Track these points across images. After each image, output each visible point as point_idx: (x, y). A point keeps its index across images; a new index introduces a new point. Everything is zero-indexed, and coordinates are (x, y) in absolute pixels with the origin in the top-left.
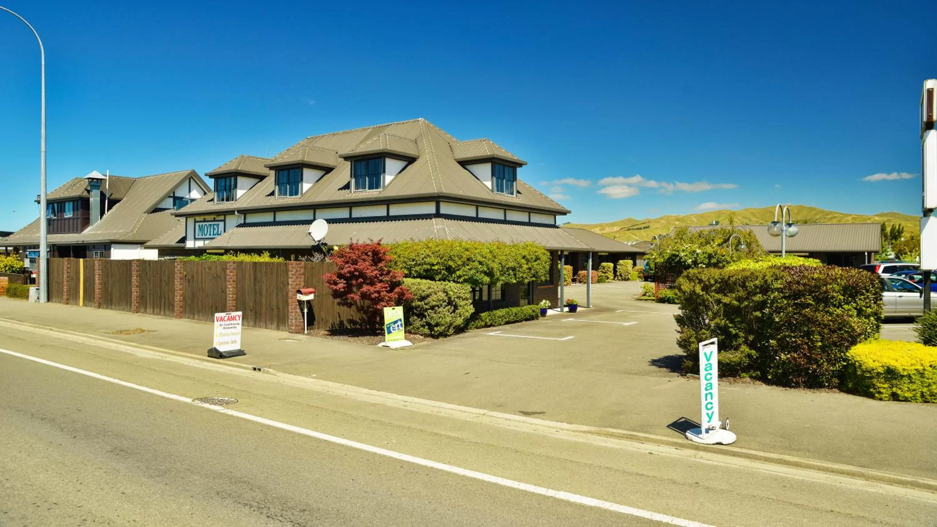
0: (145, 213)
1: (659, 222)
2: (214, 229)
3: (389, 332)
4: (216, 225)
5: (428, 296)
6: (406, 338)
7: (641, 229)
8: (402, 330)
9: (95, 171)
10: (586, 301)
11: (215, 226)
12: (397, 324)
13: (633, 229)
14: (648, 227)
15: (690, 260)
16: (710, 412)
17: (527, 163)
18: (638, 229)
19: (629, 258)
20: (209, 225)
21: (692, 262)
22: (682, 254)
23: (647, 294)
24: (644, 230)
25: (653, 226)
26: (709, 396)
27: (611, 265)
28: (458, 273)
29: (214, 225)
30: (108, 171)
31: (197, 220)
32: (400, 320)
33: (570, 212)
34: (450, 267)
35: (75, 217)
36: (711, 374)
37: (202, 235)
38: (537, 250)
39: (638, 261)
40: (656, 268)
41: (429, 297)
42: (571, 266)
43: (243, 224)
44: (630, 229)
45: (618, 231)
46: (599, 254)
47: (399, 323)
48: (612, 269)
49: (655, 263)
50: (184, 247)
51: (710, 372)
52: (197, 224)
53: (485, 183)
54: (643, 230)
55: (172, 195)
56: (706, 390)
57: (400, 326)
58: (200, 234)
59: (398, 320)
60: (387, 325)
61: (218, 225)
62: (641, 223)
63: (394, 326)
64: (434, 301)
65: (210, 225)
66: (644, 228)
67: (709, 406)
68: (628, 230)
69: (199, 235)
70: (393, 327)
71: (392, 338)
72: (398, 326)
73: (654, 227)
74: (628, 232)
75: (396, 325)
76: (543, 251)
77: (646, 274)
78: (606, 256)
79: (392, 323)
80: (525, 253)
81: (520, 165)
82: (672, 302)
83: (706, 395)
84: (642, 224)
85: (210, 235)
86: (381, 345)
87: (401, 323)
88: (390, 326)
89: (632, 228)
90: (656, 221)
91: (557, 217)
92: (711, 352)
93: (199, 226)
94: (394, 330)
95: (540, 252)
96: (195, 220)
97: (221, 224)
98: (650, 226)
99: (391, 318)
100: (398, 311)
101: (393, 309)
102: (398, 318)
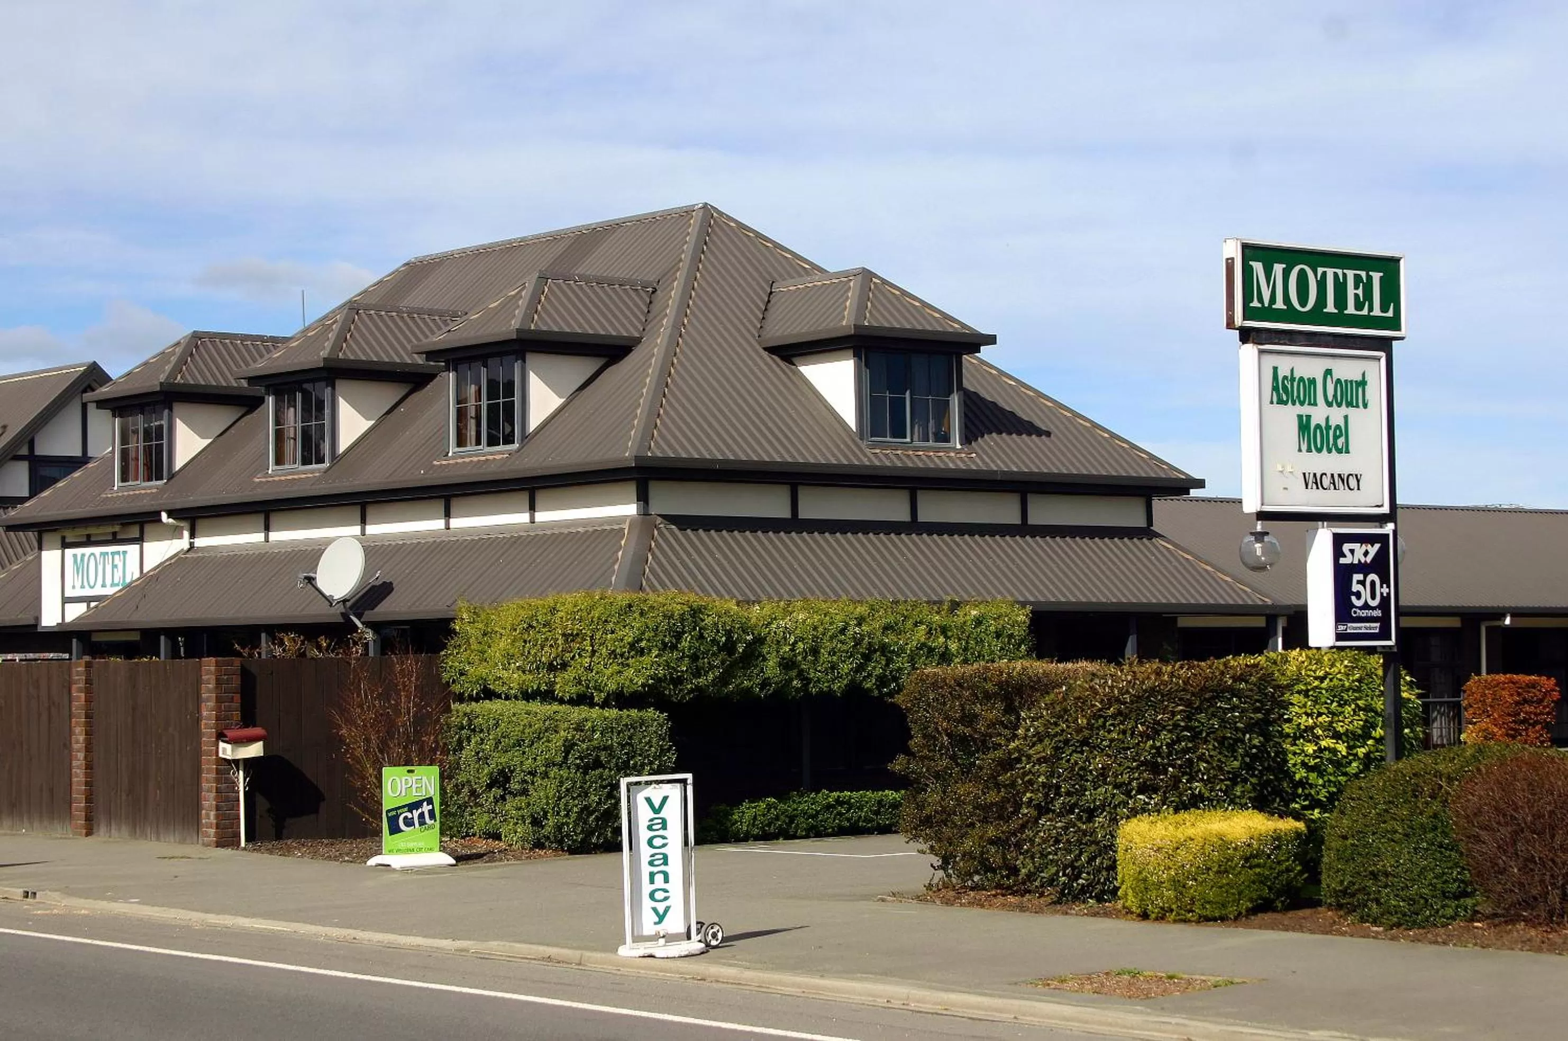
2: (114, 566)
3: (395, 829)
4: (118, 553)
6: (443, 849)
8: (431, 827)
11: (117, 557)
12: (420, 811)
16: (661, 907)
20: (101, 554)
26: (659, 878)
29: (113, 554)
31: (68, 540)
32: (430, 801)
36: (664, 838)
37: (83, 587)
43: (186, 552)
47: (426, 808)
50: (35, 626)
51: (661, 832)
52: (69, 553)
55: (24, 451)
56: (651, 863)
57: (427, 815)
58: (78, 584)
59: (423, 801)
60: (388, 811)
61: (125, 552)
63: (410, 815)
65: (104, 554)
67: (659, 895)
69: (74, 587)
70: (406, 818)
71: (402, 846)
72: (422, 816)
75: (416, 813)
79: (404, 806)
83: (652, 875)
85: (104, 586)
86: (373, 862)
87: (430, 807)
88: (397, 816)
92: (665, 799)
93: (75, 556)
94: (407, 825)
96: (63, 538)
97: (133, 549)
99: (403, 794)
100: (425, 778)
101: (409, 771)
102: (422, 795)
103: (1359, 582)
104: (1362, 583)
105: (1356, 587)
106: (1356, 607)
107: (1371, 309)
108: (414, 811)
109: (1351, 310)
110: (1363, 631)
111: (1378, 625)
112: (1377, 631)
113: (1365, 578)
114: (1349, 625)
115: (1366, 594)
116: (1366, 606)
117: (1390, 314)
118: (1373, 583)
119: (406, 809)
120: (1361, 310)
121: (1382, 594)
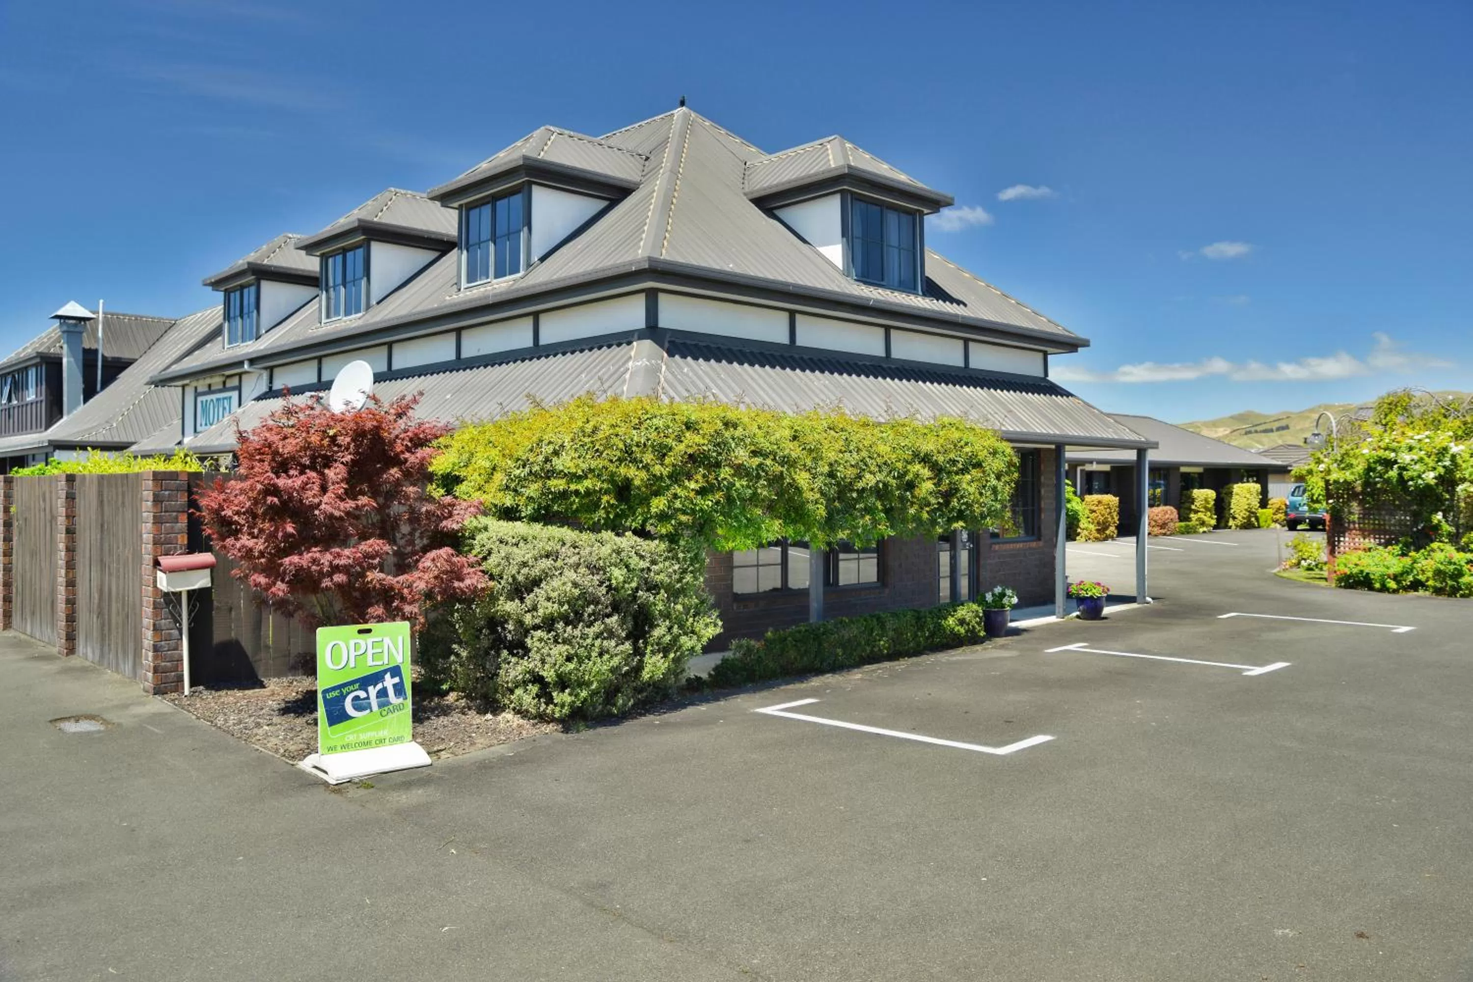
0: (147, 384)
1: (1308, 417)
2: (224, 409)
3: (339, 718)
4: (226, 398)
5: (536, 582)
7: (1272, 431)
8: (399, 708)
9: (72, 303)
10: (1133, 581)
11: (225, 402)
12: (379, 686)
13: (1256, 432)
14: (1287, 427)
15: (1432, 475)
17: (953, 199)
18: (1265, 431)
19: (1250, 479)
20: (217, 397)
21: (1435, 478)
22: (1405, 458)
23: (1303, 562)
24: (1278, 433)
25: (1295, 426)
27: (1211, 494)
28: (658, 504)
29: (223, 400)
30: (101, 301)
32: (396, 671)
33: (1085, 344)
34: (628, 482)
35: (39, 399)
37: (206, 424)
38: (971, 438)
39: (1272, 487)
40: (1329, 496)
41: (538, 586)
42: (1115, 496)
43: (266, 393)
44: (1250, 432)
45: (1227, 436)
46: (1183, 469)
47: (389, 682)
48: (1212, 503)
49: (1327, 482)
52: (200, 399)
53: (823, 250)
54: (1275, 434)
57: (391, 692)
59: (385, 672)
60: (325, 692)
61: (230, 398)
62: (1272, 419)
63: (362, 694)
64: (548, 599)
65: (218, 400)
66: (1278, 429)
68: (1247, 433)
69: (201, 425)
70: (357, 698)
71: (351, 738)
72: (383, 693)
73: (1298, 427)
74: (1245, 437)
75: (373, 691)
76: (993, 442)
77: (1293, 514)
78: (1199, 474)
79: (353, 682)
80: (928, 446)
81: (936, 204)
82: (1377, 585)
84: (1275, 421)
87: (397, 680)
88: (343, 697)
89: (1253, 429)
90: (1302, 415)
91: (1050, 358)
93: (202, 402)
94: (358, 708)
95: (980, 446)
96: (196, 388)
97: (235, 394)
98: (1291, 426)
99: (352, 664)
100: (387, 640)
101: (361, 632)
102: (383, 663)
108: (371, 688)
119: (357, 686)
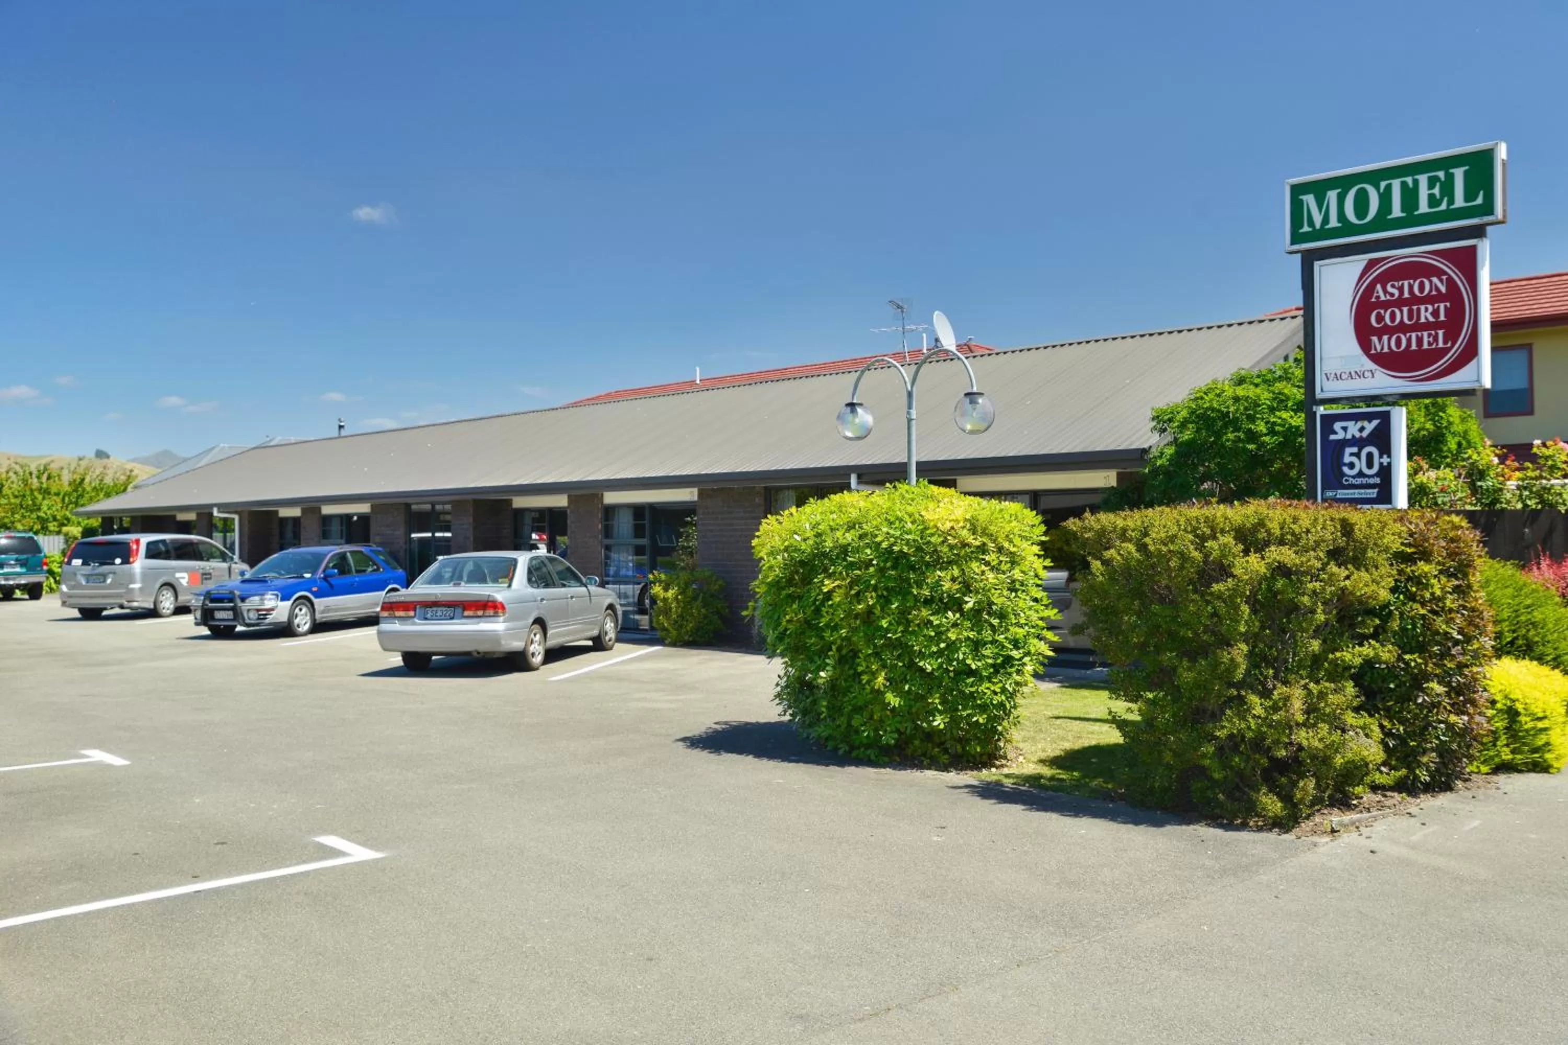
103: (1352, 454)
104: (1358, 455)
105: (1347, 459)
106: (1349, 476)
107: (1451, 201)
109: (1424, 207)
110: (1356, 496)
111: (1376, 491)
112: (1375, 496)
113: (1360, 451)
114: (1339, 491)
115: (1360, 465)
116: (1361, 474)
117: (1479, 201)
118: (1370, 456)
120: (1439, 204)
121: (1381, 464)
